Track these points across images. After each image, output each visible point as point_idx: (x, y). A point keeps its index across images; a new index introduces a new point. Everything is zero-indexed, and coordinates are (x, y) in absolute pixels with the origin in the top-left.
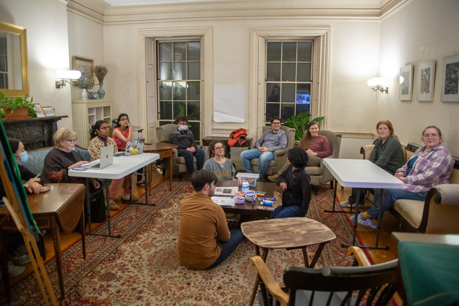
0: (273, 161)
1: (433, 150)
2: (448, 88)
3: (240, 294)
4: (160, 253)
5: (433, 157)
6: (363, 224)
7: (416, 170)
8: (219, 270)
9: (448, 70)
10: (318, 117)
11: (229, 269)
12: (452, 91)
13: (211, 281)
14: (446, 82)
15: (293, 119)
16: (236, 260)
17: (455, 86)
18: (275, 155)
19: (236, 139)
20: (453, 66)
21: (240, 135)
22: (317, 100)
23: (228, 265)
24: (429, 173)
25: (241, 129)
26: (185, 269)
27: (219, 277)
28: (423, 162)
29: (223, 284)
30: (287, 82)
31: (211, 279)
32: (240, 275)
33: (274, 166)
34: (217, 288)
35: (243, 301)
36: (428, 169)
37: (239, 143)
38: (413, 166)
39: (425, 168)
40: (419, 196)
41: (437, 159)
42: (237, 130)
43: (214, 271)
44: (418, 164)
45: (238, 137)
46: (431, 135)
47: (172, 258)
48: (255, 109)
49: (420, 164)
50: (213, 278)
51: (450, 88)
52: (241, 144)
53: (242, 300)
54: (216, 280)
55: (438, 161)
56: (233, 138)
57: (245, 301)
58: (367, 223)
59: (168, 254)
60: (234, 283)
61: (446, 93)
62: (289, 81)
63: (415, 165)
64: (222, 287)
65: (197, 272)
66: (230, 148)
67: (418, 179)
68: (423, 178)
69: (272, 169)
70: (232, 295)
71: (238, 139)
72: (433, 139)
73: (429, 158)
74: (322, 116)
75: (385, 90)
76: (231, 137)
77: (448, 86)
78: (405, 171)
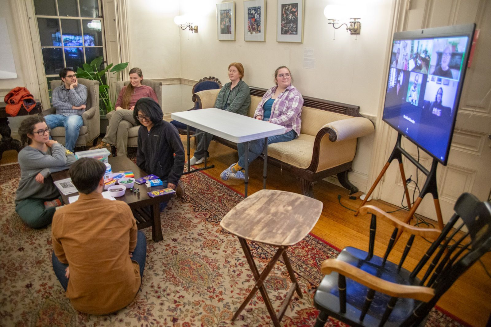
0: (84, 127)
1: (287, 90)
2: (284, 28)
3: (204, 313)
4: (27, 320)
5: (290, 97)
6: (236, 177)
7: (277, 112)
8: (146, 296)
9: (284, 10)
10: (120, 63)
11: (156, 288)
12: (290, 32)
13: (153, 318)
14: (282, 22)
15: (85, 69)
16: (151, 272)
17: (294, 27)
18: (85, 119)
19: (18, 104)
20: (291, 7)
21: (22, 97)
22: (115, 42)
23: (149, 284)
24: (291, 113)
25: (19, 88)
26: (98, 322)
27: (158, 307)
28: (282, 104)
29: (173, 312)
30: (68, 17)
31: (151, 315)
32: (178, 290)
33: (86, 133)
34: (172, 323)
35: (219, 320)
36: (289, 110)
37: (25, 109)
38: (272, 108)
39: (285, 109)
40: (285, 137)
41: (295, 99)
42: (14, 91)
43: (141, 302)
44: (277, 106)
45: (20, 100)
46: (285, 75)
47: (60, 317)
48: (31, 57)
49: (279, 105)
50: (152, 312)
51: (287, 28)
52: (28, 110)
53: (215, 319)
54: (159, 313)
55: (296, 101)
56: (13, 103)
57: (219, 317)
58: (240, 176)
59: (44, 314)
60: (182, 303)
61: (282, 34)
62: (70, 15)
63: (275, 107)
64: (175, 317)
65: (121, 316)
66: (7, 119)
67: (282, 121)
68: (287, 119)
69: (86, 137)
70: (199, 320)
71: (21, 103)
72: (287, 79)
73: (286, 99)
74: (124, 62)
75: (195, 29)
76: (9, 101)
77: (284, 26)
78: (263, 115)
